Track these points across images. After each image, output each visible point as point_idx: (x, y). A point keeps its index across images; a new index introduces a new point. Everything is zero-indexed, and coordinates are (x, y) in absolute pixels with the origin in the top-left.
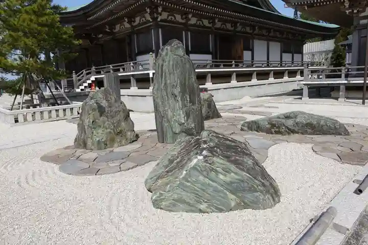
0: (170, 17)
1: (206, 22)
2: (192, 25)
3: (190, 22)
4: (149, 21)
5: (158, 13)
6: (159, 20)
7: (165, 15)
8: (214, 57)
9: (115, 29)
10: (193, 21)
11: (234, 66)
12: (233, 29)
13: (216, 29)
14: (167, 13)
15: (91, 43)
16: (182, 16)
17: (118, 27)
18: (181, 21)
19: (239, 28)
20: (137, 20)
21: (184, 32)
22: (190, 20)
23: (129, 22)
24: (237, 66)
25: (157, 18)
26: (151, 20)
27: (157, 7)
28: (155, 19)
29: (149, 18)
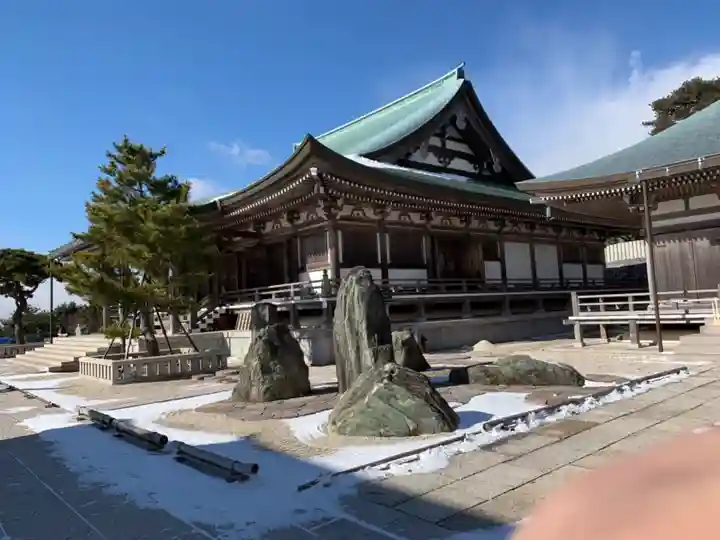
0: (355, 212)
1: (416, 218)
2: (391, 223)
3: (389, 219)
4: (322, 220)
5: (337, 208)
6: (338, 217)
7: (347, 211)
8: (432, 274)
9: (264, 228)
10: (394, 216)
11: (465, 289)
12: (463, 225)
13: (434, 227)
14: (352, 207)
15: (220, 249)
16: (375, 211)
17: (269, 226)
18: (373, 217)
19: (475, 224)
20: (303, 216)
21: (378, 235)
22: (388, 214)
23: (290, 220)
24: (471, 289)
25: (336, 215)
26: (325, 218)
27: (335, 199)
28: (331, 216)
29: (321, 213)
